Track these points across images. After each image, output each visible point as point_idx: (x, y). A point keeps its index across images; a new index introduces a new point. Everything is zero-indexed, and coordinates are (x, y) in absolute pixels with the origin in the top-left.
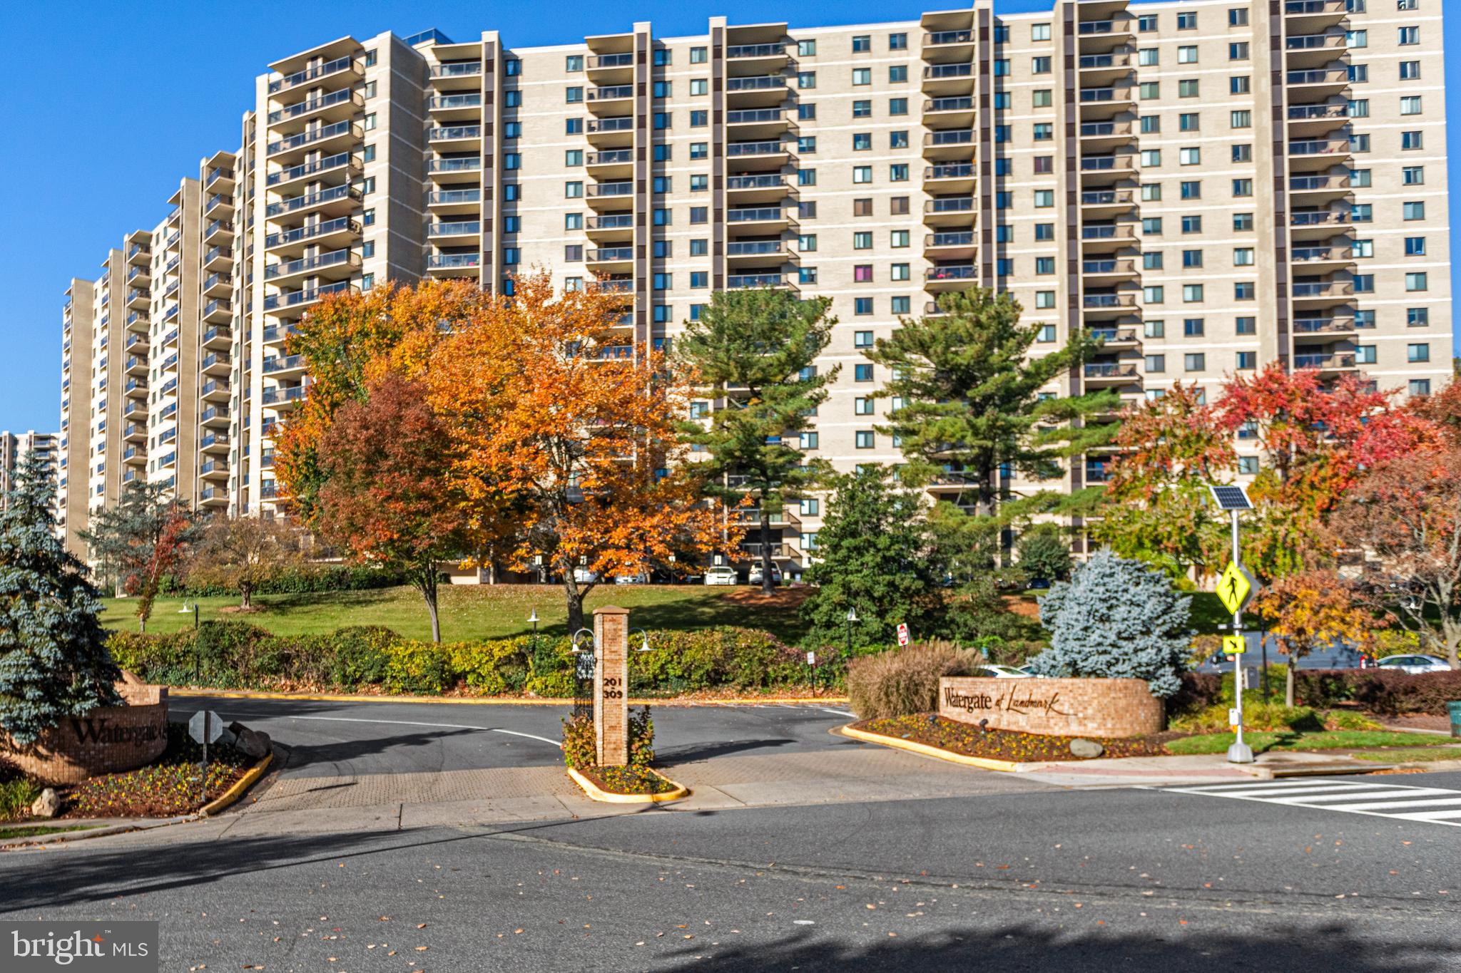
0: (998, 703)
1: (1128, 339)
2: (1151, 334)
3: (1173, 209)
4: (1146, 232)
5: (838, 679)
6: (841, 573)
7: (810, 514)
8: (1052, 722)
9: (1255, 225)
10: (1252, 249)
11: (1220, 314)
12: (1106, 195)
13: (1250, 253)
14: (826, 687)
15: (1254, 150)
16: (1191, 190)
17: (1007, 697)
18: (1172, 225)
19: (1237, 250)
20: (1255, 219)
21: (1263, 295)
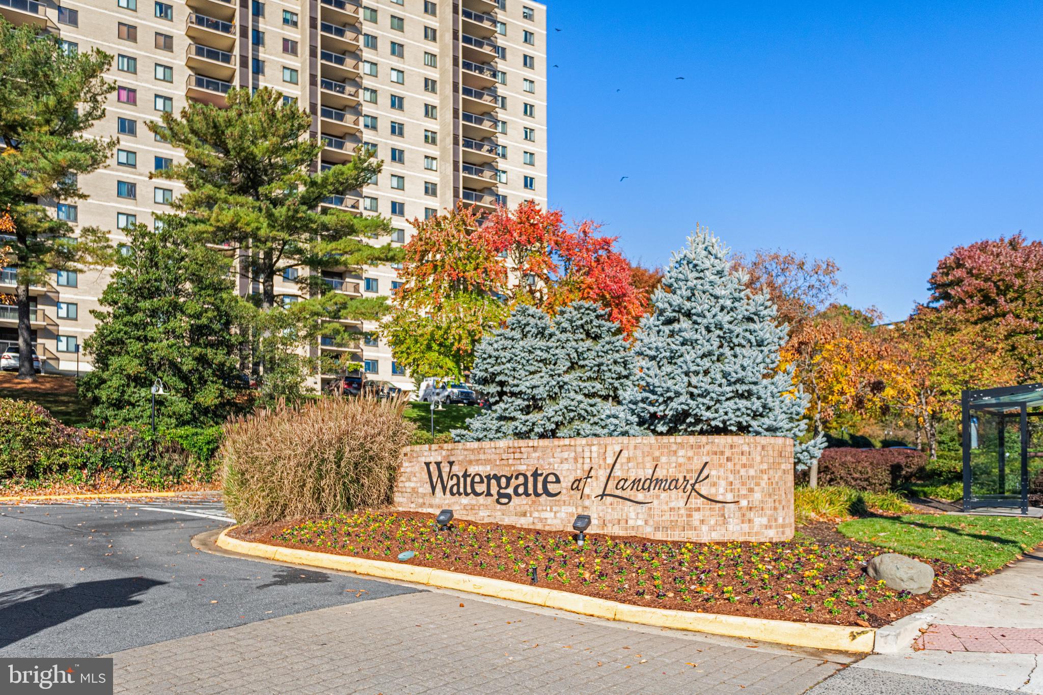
0: (577, 485)
1: (353, 207)
2: (369, 207)
3: (385, 114)
4: (366, 126)
5: (138, 469)
6: (138, 339)
7: (68, 318)
8: (697, 516)
9: (438, 142)
10: (435, 159)
11: (415, 202)
12: (340, 86)
13: (434, 162)
14: (123, 479)
15: (438, 86)
16: (397, 102)
17: (603, 474)
18: (384, 126)
19: (426, 157)
20: (438, 137)
21: (443, 194)
